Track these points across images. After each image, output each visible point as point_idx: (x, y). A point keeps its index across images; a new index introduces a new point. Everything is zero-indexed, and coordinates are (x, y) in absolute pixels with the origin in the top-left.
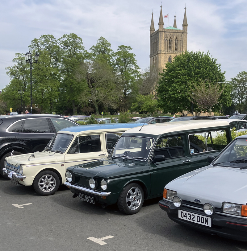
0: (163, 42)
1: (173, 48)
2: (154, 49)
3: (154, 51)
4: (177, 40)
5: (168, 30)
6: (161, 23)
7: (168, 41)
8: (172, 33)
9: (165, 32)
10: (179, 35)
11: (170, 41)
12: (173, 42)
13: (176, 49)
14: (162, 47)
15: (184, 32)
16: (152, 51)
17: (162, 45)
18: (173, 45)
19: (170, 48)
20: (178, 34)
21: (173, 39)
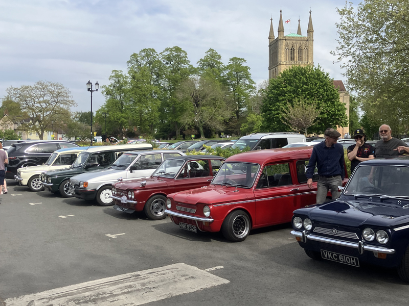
0: (283, 51)
1: (296, 58)
2: (273, 60)
3: (273, 62)
4: (300, 49)
5: (290, 37)
6: (281, 30)
7: (290, 50)
8: (294, 41)
9: (286, 40)
10: (303, 43)
11: (293, 50)
12: (296, 51)
13: (300, 58)
14: (283, 57)
15: (309, 40)
16: (271, 62)
17: (283, 56)
18: (296, 55)
19: (292, 58)
20: (301, 42)
21: (295, 48)
